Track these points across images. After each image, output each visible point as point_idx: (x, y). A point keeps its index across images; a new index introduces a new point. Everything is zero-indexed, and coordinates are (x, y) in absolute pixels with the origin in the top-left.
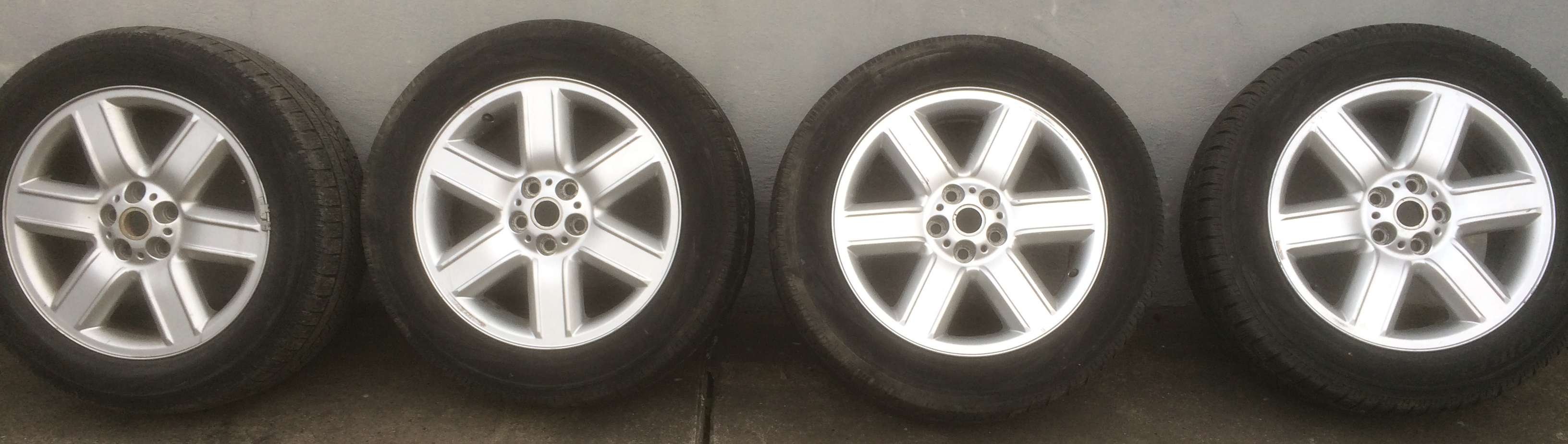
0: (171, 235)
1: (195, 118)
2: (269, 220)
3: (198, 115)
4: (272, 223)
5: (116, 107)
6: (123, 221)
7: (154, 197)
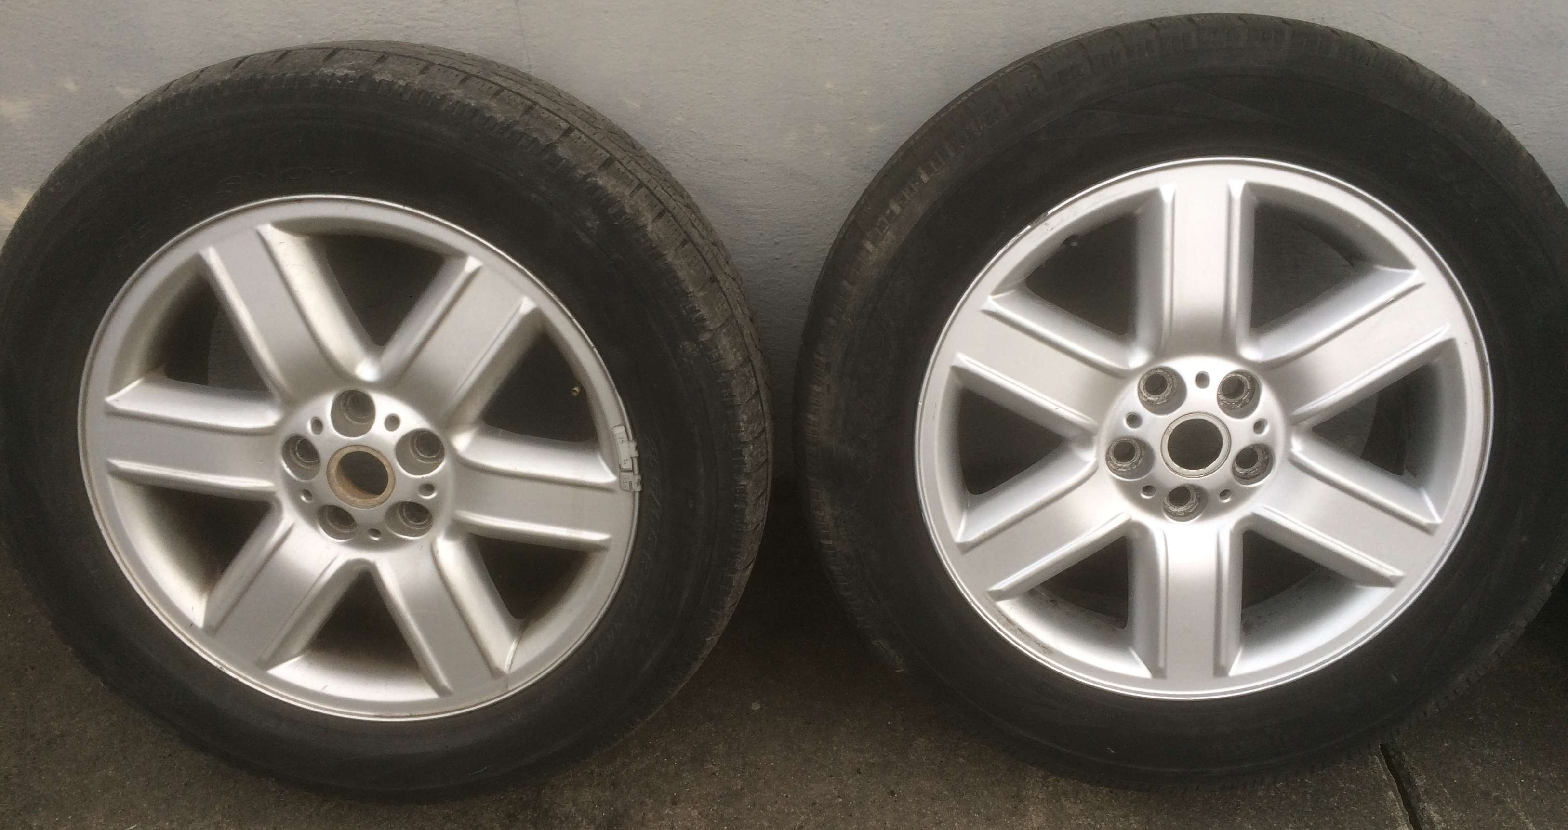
0: (434, 495)
1: (471, 264)
2: (636, 472)
3: (477, 257)
4: (642, 478)
5: (296, 238)
6: (333, 471)
7: (393, 422)
